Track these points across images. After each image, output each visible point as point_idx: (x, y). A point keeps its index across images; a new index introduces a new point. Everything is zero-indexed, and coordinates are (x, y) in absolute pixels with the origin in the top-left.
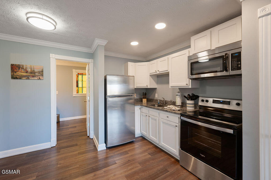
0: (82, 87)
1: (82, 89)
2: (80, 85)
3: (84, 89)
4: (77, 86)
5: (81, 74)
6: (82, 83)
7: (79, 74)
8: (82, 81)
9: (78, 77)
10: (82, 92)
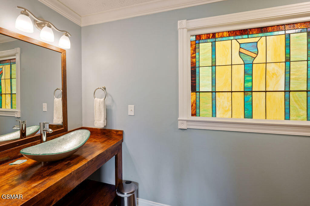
0: (214, 92)
1: (214, 99)
2: (204, 84)
3: (222, 100)
4: (194, 88)
5: (208, 36)
6: (214, 73)
7: (199, 37)
8: (214, 65)
9: (195, 50)
10: (214, 114)
